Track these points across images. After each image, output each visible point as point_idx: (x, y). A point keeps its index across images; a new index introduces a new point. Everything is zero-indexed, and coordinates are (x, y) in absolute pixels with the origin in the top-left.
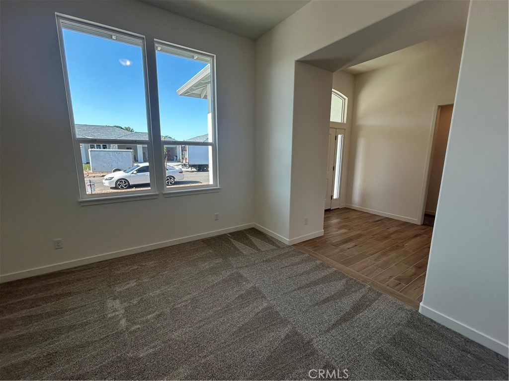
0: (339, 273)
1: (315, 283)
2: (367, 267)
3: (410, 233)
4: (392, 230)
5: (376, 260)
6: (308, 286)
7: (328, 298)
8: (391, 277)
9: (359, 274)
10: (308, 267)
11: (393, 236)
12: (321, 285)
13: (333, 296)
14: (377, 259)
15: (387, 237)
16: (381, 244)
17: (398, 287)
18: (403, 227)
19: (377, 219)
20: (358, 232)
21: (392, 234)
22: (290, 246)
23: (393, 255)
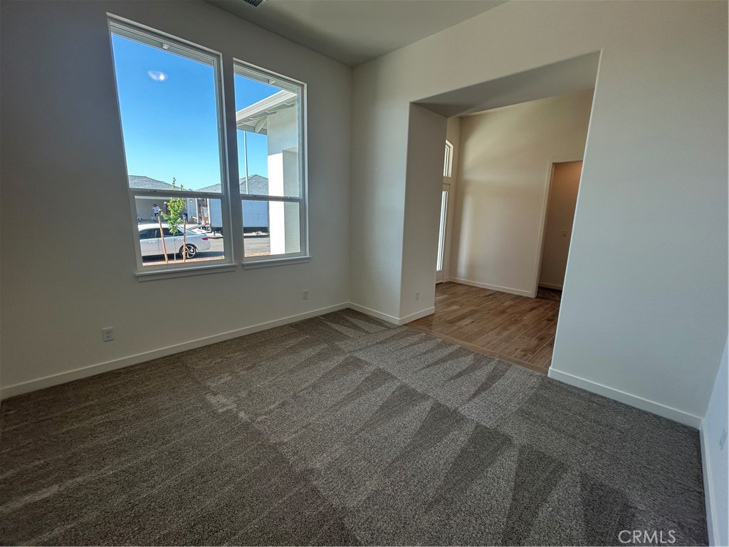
0: (464, 349)
1: (444, 360)
2: (490, 342)
3: (526, 306)
4: (507, 304)
5: (497, 335)
6: (436, 363)
7: (461, 373)
8: (516, 349)
9: (485, 349)
10: (430, 345)
11: (509, 311)
12: (449, 362)
13: (465, 371)
14: (499, 334)
15: (503, 312)
16: (499, 320)
17: (524, 358)
18: (517, 300)
19: (488, 294)
20: (472, 308)
21: (507, 308)
22: (401, 326)
23: (513, 329)
